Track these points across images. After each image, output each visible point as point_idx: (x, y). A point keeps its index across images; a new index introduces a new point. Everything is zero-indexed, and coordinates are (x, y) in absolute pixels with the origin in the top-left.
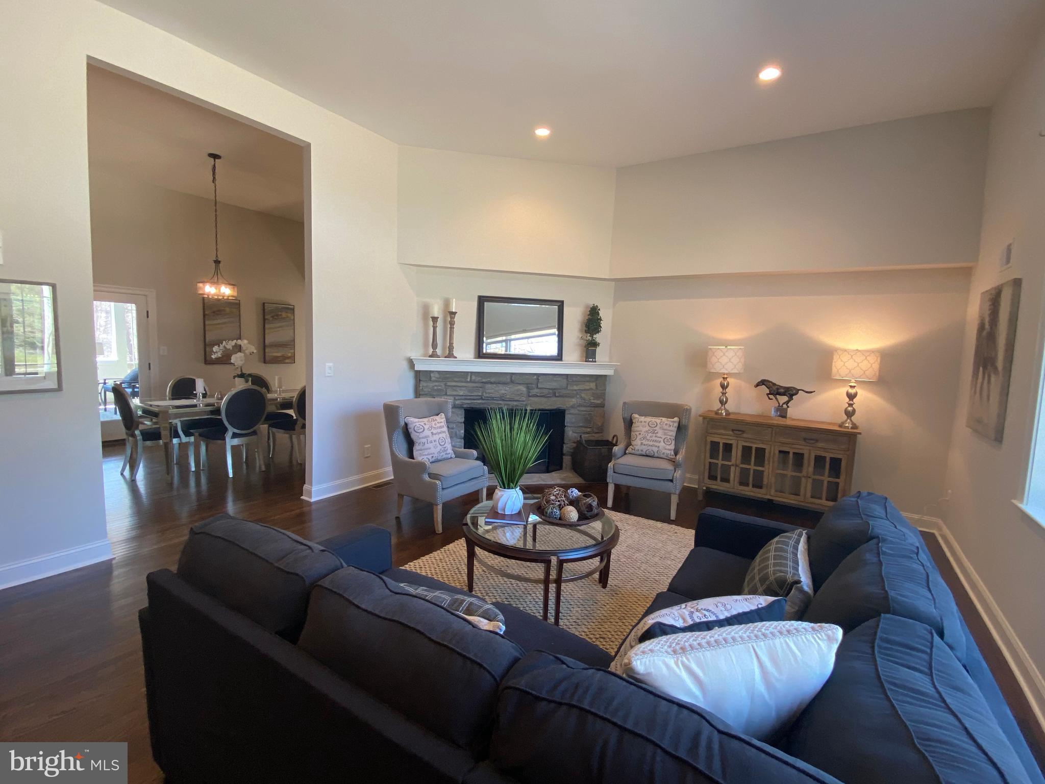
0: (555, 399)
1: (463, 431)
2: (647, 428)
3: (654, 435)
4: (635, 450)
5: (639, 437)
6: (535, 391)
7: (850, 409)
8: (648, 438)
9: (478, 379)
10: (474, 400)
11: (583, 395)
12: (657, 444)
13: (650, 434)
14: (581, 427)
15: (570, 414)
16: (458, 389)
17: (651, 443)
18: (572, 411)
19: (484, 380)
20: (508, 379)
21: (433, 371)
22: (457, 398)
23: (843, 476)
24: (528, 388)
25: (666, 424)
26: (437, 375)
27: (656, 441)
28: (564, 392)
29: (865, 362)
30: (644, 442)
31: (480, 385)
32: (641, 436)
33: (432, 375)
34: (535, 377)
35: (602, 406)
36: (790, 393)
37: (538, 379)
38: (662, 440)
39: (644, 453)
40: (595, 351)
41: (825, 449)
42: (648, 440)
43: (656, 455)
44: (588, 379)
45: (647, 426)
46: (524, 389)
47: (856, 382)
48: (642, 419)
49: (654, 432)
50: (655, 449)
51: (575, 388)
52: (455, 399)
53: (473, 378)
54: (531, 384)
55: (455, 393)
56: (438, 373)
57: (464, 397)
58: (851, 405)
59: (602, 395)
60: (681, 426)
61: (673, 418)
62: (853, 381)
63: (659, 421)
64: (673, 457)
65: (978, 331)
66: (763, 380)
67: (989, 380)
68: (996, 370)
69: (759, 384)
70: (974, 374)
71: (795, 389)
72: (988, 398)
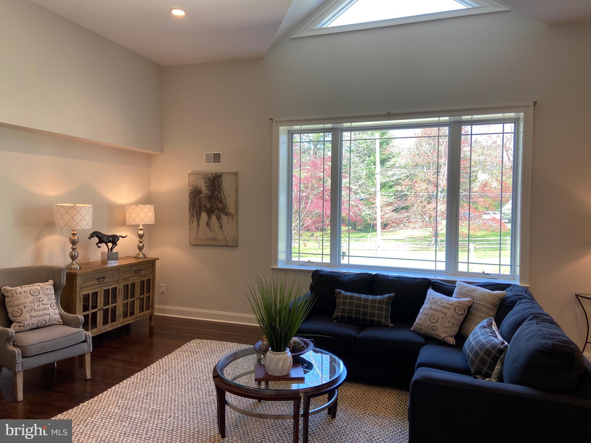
2: (31, 298)
4: (24, 326)
5: (26, 310)
7: (141, 244)
13: (36, 304)
23: (151, 290)
25: (47, 289)
30: (34, 314)
32: (27, 308)
36: (114, 239)
38: (49, 306)
39: (35, 326)
42: (37, 310)
43: (48, 324)
45: (29, 295)
47: (143, 225)
48: (19, 289)
49: (40, 300)
58: (141, 242)
60: (56, 288)
61: (47, 281)
62: (141, 225)
63: (39, 288)
64: (61, 320)
65: (191, 194)
66: (94, 233)
67: (219, 218)
68: (226, 214)
69: (92, 236)
70: (192, 216)
71: (116, 236)
72: (221, 227)
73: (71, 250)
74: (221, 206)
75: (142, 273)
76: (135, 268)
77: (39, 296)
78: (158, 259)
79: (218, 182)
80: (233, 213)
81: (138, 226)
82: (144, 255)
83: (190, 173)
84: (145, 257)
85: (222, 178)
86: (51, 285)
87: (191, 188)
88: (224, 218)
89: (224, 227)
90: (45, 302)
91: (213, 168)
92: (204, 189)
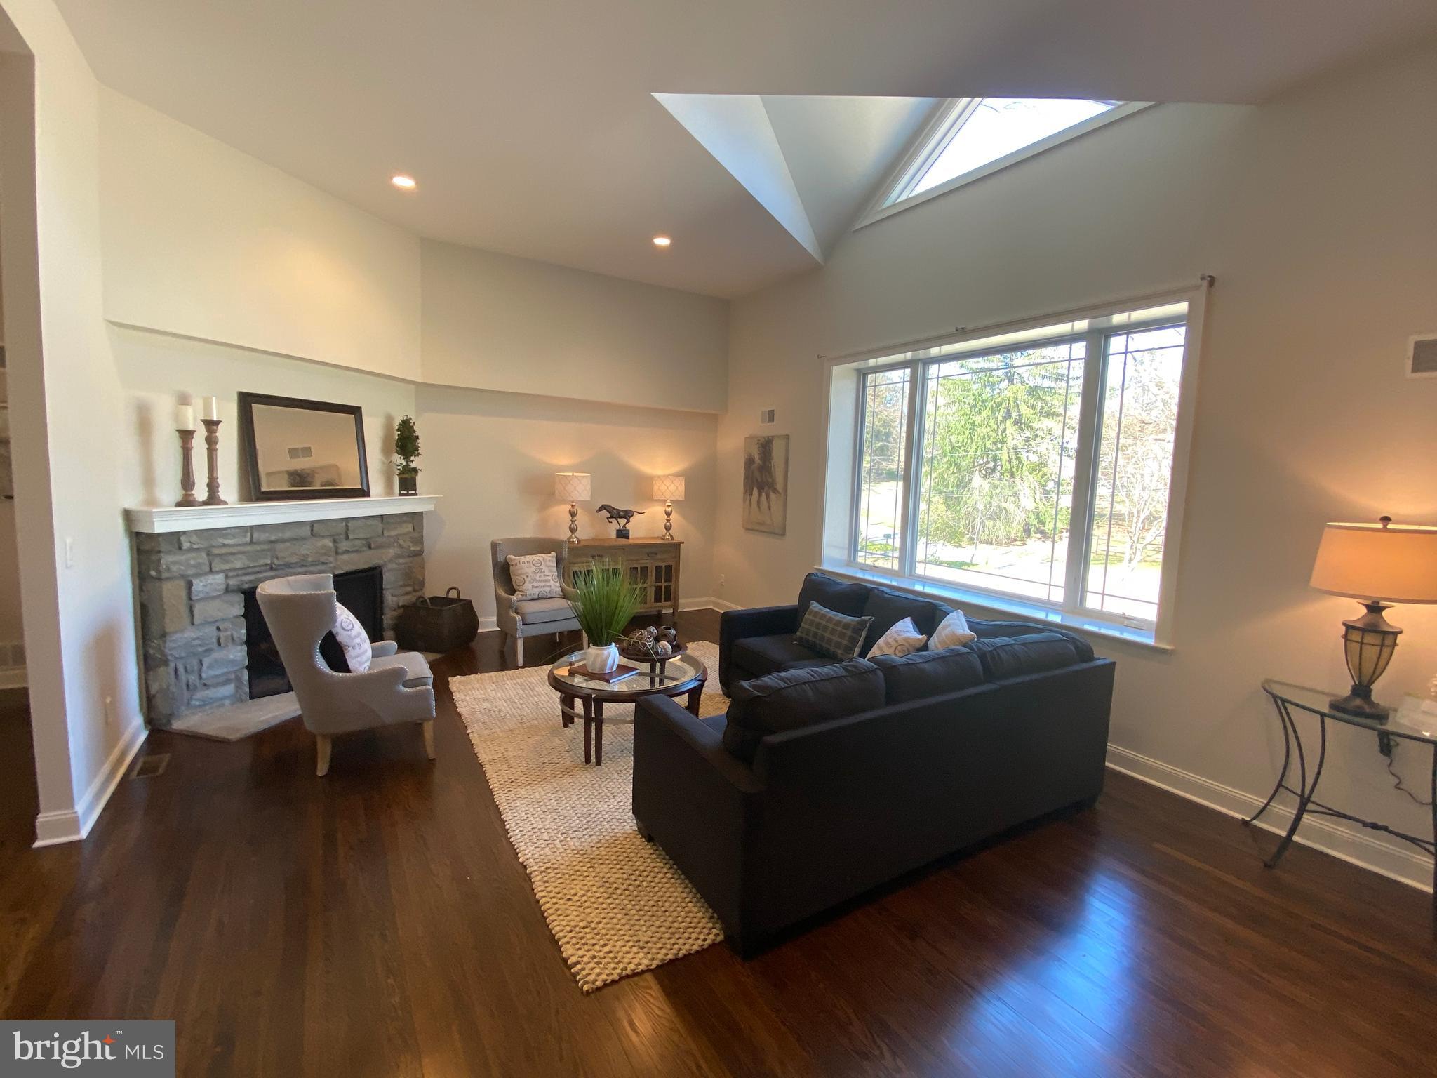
0: (370, 552)
1: (244, 631)
2: (533, 569)
3: (542, 574)
4: (526, 595)
5: (527, 580)
6: (344, 545)
7: (668, 524)
8: (538, 578)
9: (264, 536)
10: (258, 572)
11: (401, 542)
12: (548, 584)
13: (539, 575)
14: (401, 586)
15: (389, 571)
16: (231, 558)
17: (542, 584)
18: (390, 566)
19: (273, 538)
20: (306, 531)
21: (184, 533)
22: (230, 574)
23: (674, 579)
24: (335, 541)
25: (549, 561)
26: (194, 539)
27: (546, 581)
28: (380, 540)
29: (672, 485)
30: (536, 584)
31: (265, 547)
32: (529, 579)
33: (183, 538)
34: (344, 524)
35: (420, 553)
36: (627, 515)
37: (347, 526)
38: (550, 578)
39: (536, 597)
40: (414, 480)
41: (662, 560)
42: (539, 581)
43: (549, 595)
44: (405, 518)
45: (532, 566)
46: (331, 544)
47: (671, 501)
48: (522, 559)
49: (541, 571)
50: (548, 589)
51: (393, 533)
52: (227, 576)
53: (256, 535)
54: (337, 535)
55: (227, 567)
56: (196, 535)
57: (240, 572)
58: (668, 521)
59: (419, 541)
60: (559, 561)
61: (550, 553)
62: (669, 501)
63: (541, 559)
64: (561, 594)
65: (745, 463)
66: (603, 506)
67: (768, 497)
68: (775, 491)
69: (600, 509)
70: (746, 492)
71: (631, 511)
72: (769, 508)
73: (571, 523)
74: (770, 480)
75: (658, 556)
76: (648, 550)
77: (541, 567)
78: (683, 543)
79: (770, 447)
80: (780, 490)
81: (666, 501)
82: (671, 536)
83: (747, 436)
84: (672, 538)
85: (774, 443)
86: (553, 557)
87: (746, 457)
88: (772, 496)
89: (772, 509)
90: (547, 573)
91: (765, 430)
92: (757, 458)
